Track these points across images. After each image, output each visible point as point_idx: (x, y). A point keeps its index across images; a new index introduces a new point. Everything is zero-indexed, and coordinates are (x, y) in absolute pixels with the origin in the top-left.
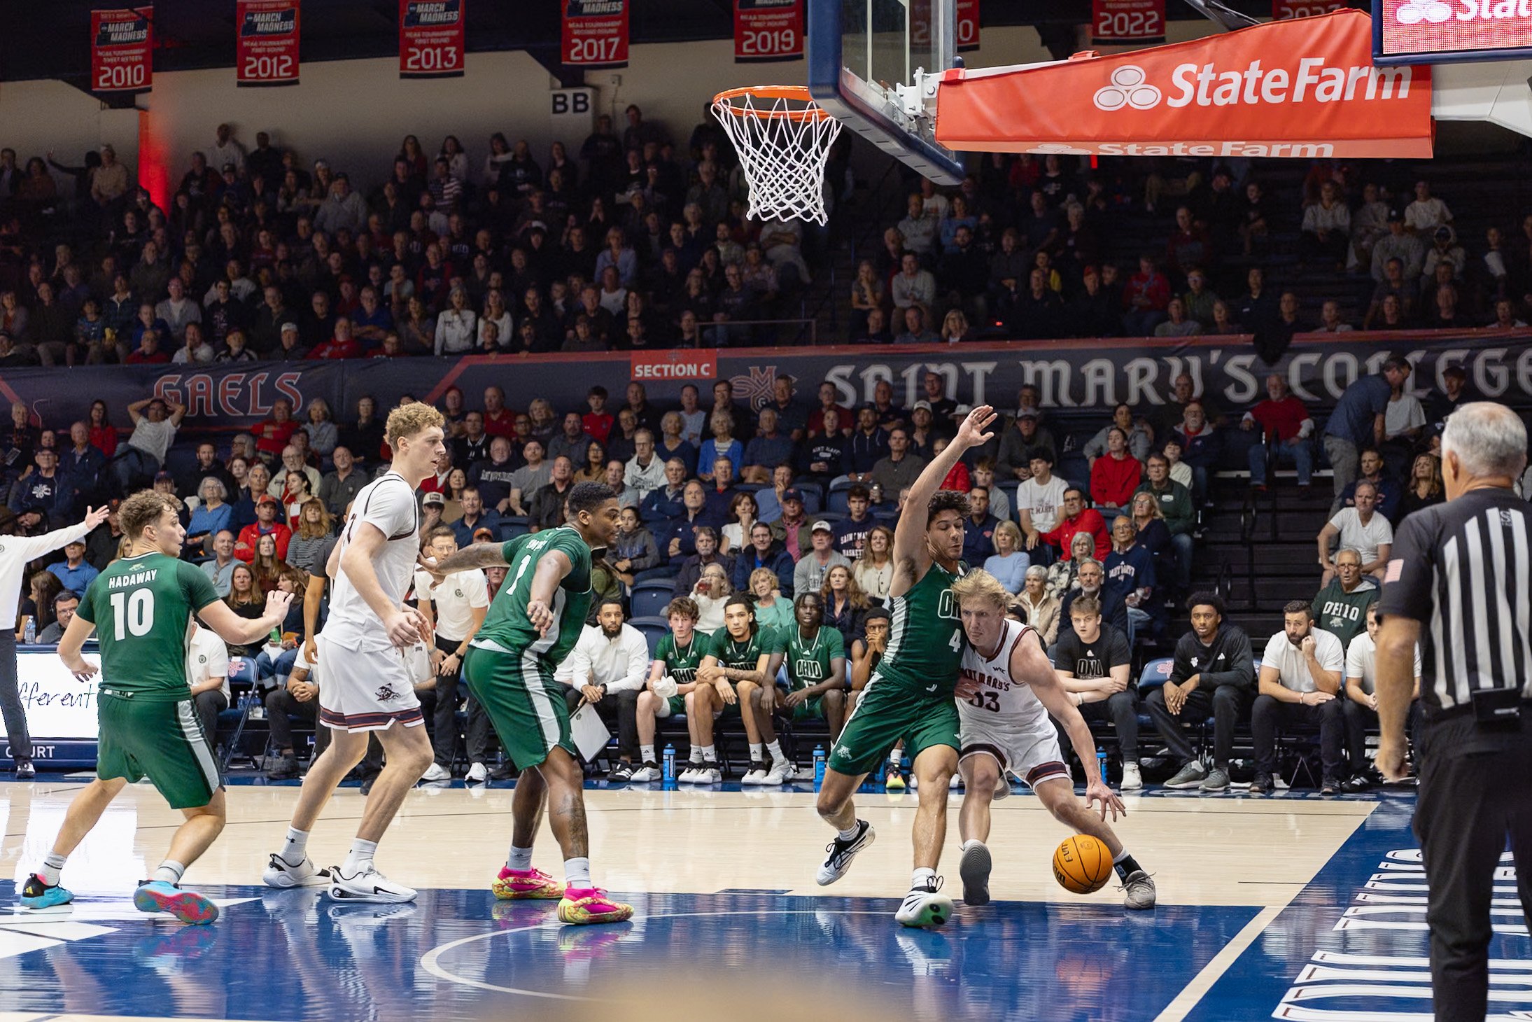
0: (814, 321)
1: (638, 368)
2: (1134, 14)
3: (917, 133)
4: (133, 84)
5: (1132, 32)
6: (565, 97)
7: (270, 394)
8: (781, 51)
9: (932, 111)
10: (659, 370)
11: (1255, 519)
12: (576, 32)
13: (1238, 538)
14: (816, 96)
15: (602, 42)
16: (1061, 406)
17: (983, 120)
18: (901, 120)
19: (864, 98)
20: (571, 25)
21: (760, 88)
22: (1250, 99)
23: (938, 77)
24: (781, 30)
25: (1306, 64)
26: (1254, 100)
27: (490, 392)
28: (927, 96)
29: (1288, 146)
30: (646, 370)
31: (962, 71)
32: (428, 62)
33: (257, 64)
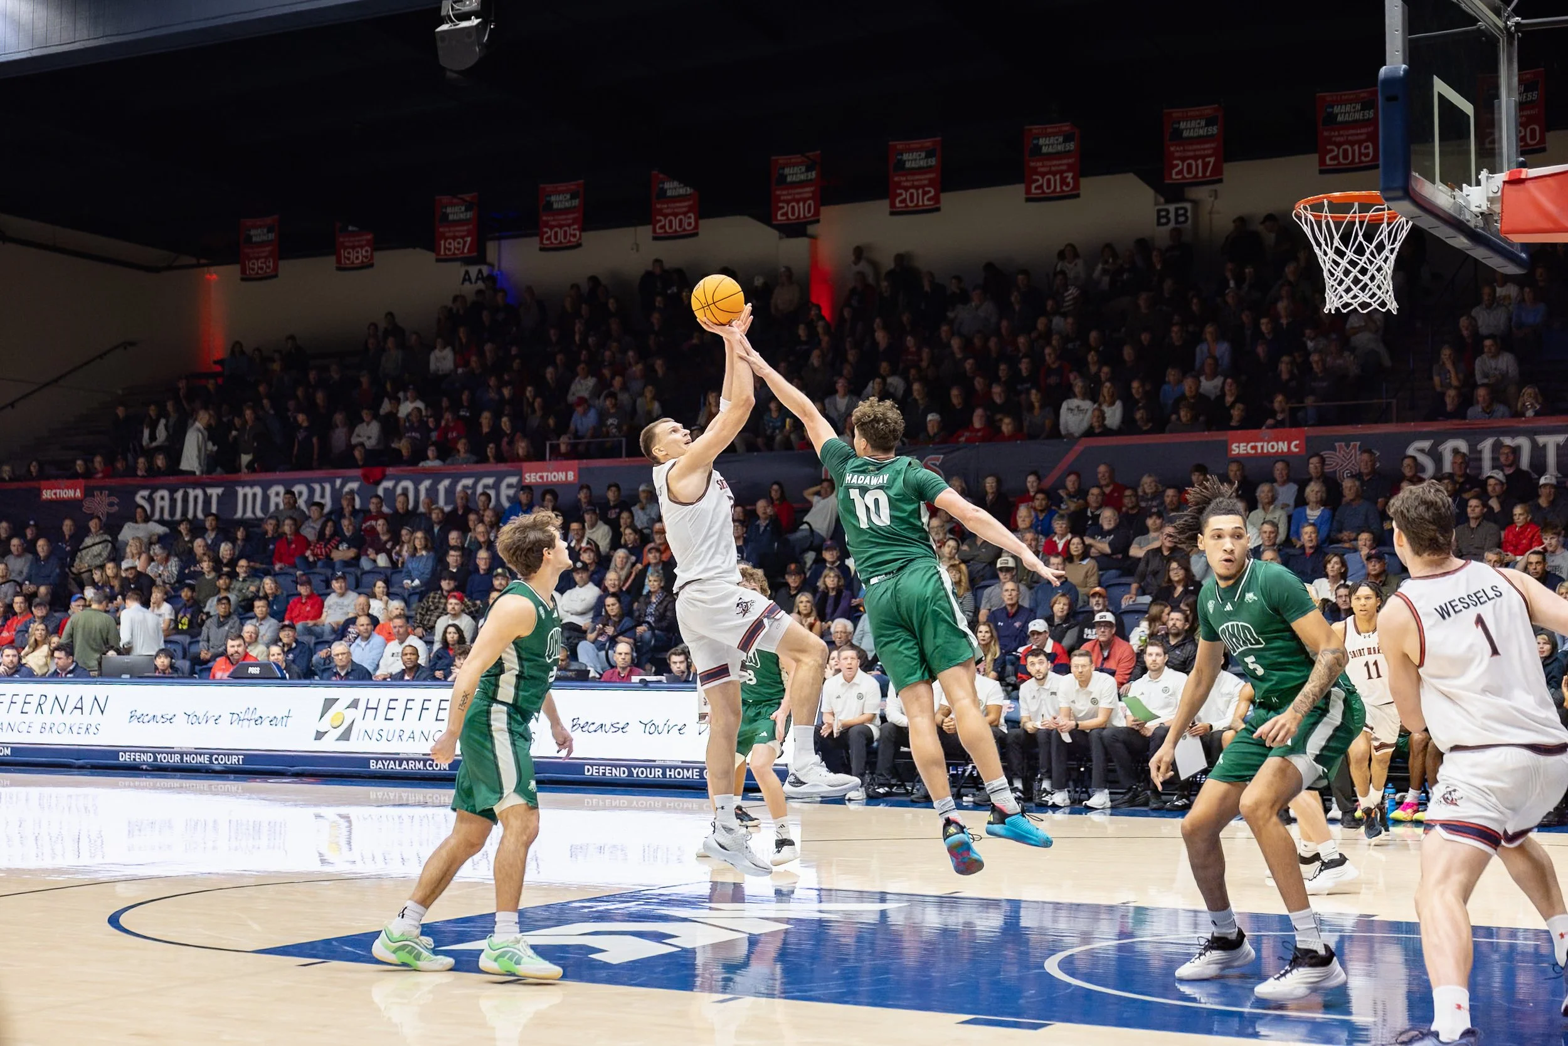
0: (1394, 401)
1: (1234, 446)
3: (1483, 229)
4: (805, 217)
6: (1168, 211)
8: (1361, 162)
9: (1497, 208)
10: (1253, 448)
12: (1177, 154)
14: (1387, 200)
15: (1200, 162)
17: (1546, 215)
18: (1468, 217)
19: (1433, 199)
20: (1172, 149)
21: (1337, 194)
23: (1501, 177)
24: (1360, 143)
28: (1491, 195)
30: (1242, 448)
31: (1524, 170)
32: (1049, 187)
33: (905, 195)
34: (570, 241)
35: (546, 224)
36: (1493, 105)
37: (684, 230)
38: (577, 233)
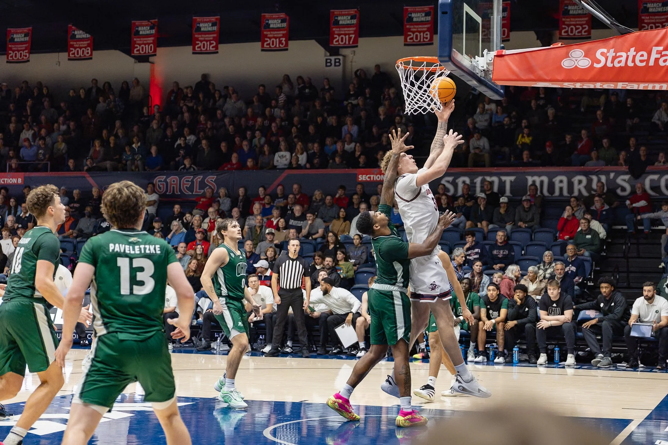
1: (360, 176)
2: (577, 27)
3: (484, 77)
4: (149, 53)
5: (576, 34)
6: (331, 60)
7: (203, 185)
8: (424, 41)
9: (491, 68)
10: (370, 178)
11: (629, 247)
12: (336, 32)
13: (622, 255)
14: (440, 61)
15: (347, 36)
17: (513, 72)
18: (477, 72)
19: (462, 62)
20: (334, 29)
21: (417, 57)
22: (630, 64)
23: (493, 53)
24: (424, 32)
25: (655, 49)
26: (632, 65)
27: (295, 186)
28: (489, 62)
29: (647, 85)
30: (364, 177)
31: (504, 51)
32: (273, 44)
33: (201, 44)
34: (23, 59)
35: (11, 49)
36: (490, 18)
37: (85, 56)
38: (27, 54)
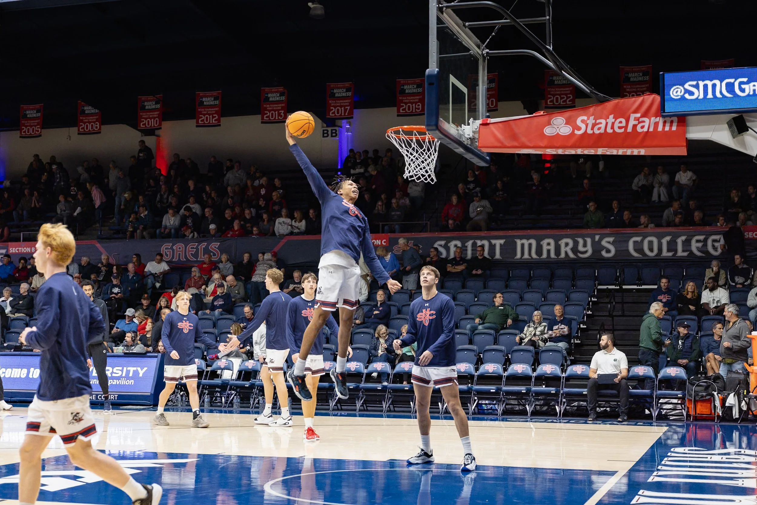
0: (429, 223)
2: (562, 96)
3: (470, 145)
4: (154, 126)
5: (562, 103)
6: (328, 131)
7: (207, 251)
8: (416, 112)
9: (477, 136)
11: (614, 306)
12: (333, 104)
13: (607, 314)
14: (428, 130)
15: (343, 108)
16: (532, 258)
17: (498, 140)
18: (464, 140)
19: (449, 131)
20: (330, 102)
22: (609, 130)
23: (479, 122)
24: (416, 103)
25: (633, 116)
26: (611, 131)
28: (474, 130)
29: (625, 150)
31: (489, 119)
32: (272, 117)
33: (204, 118)
34: (35, 134)
35: (24, 125)
36: (476, 89)
37: (94, 130)
38: (40, 130)
